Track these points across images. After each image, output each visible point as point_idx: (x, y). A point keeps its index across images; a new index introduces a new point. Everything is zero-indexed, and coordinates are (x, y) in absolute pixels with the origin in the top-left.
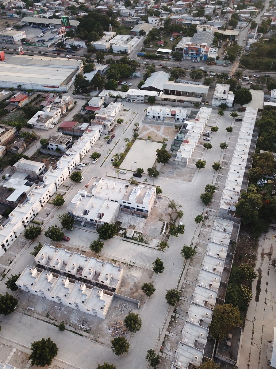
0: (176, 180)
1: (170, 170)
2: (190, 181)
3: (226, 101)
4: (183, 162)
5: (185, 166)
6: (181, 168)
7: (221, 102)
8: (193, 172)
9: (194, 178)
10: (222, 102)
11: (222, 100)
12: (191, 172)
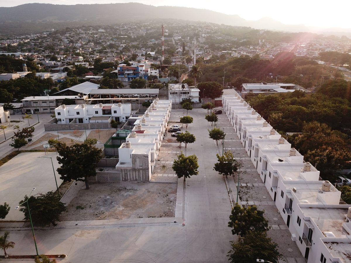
0: (125, 221)
1: (102, 196)
2: (170, 214)
3: (189, 95)
4: (139, 170)
5: (146, 180)
6: (136, 187)
7: (182, 97)
8: (169, 191)
9: (179, 204)
10: (184, 97)
11: (183, 95)
12: (164, 191)
